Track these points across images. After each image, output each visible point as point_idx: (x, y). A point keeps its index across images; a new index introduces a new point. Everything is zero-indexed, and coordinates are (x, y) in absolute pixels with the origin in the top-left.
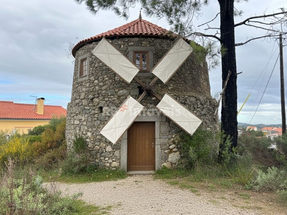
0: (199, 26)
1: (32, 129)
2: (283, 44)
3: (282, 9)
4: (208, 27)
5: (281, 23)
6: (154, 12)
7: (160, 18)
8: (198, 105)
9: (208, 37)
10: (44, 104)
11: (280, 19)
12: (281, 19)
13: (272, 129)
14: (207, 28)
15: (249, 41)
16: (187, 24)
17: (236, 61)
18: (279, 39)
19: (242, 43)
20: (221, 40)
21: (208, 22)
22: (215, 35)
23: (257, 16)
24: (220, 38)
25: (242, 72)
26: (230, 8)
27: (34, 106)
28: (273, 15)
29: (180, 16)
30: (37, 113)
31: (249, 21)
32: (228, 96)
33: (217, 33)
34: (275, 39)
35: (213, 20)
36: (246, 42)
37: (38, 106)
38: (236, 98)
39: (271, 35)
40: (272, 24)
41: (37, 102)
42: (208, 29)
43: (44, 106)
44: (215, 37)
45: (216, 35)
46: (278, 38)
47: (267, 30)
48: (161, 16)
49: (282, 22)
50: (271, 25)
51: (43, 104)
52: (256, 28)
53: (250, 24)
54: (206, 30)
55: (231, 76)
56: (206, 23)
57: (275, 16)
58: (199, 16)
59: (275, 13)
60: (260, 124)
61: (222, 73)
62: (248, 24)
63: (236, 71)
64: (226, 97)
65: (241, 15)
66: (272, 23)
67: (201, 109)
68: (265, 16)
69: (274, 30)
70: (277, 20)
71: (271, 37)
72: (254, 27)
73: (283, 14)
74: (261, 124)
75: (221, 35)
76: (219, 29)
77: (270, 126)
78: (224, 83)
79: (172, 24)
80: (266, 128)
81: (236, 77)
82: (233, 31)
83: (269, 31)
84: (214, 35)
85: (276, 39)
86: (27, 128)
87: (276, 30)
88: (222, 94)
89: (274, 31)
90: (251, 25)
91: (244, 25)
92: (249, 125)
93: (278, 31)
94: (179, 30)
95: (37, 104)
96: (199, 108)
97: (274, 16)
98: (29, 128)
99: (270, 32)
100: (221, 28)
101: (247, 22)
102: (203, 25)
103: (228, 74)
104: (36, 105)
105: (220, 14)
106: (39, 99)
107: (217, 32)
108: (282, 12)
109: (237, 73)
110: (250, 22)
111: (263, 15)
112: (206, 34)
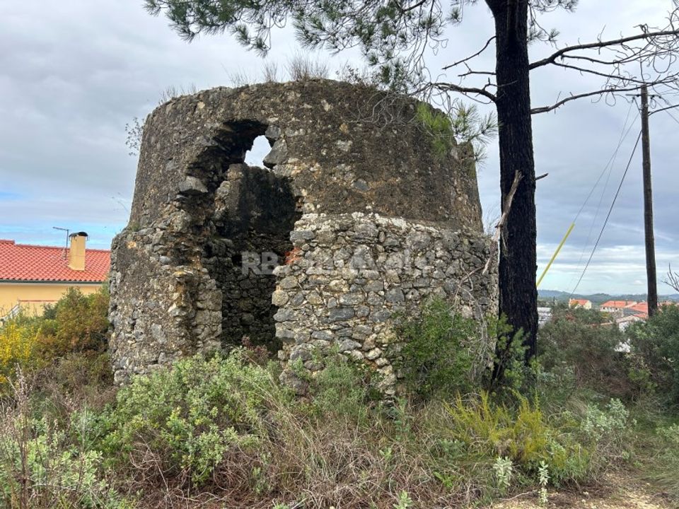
0: (446, 68)
1: (53, 305)
2: (650, 109)
3: (642, 27)
4: (467, 71)
5: (639, 59)
6: (322, 38)
7: (338, 52)
8: (436, 251)
9: (468, 93)
10: (86, 248)
11: (637, 51)
12: (639, 50)
13: (627, 304)
14: (466, 73)
15: (563, 102)
16: (412, 64)
17: (534, 150)
18: (640, 97)
19: (547, 108)
20: (500, 101)
21: (467, 59)
22: (484, 89)
23: (583, 43)
24: (496, 96)
25: (546, 175)
26: (519, 26)
27: (64, 251)
28: (621, 42)
29: (393, 44)
30: (70, 269)
31: (563, 57)
32: (515, 230)
33: (488, 83)
34: (630, 98)
35: (478, 54)
36: (557, 106)
37: (74, 251)
38: (534, 235)
39: (617, 88)
40: (618, 62)
41: (69, 242)
42: (469, 74)
43: (87, 251)
44: (483, 92)
45: (486, 89)
46: (638, 96)
47: (607, 78)
48: (341, 47)
49: (643, 58)
50: (616, 65)
51: (84, 247)
52: (579, 71)
53: (565, 64)
54: (464, 77)
55: (521, 182)
56: (463, 61)
57: (624, 43)
58: (439, 47)
59: (624, 38)
60: (598, 295)
61: (500, 176)
62: (561, 62)
63: (533, 172)
64: (510, 234)
65: (554, 41)
66: (619, 60)
67: (444, 261)
68: (601, 45)
69: (622, 77)
70: (630, 53)
71: (615, 93)
72: (575, 70)
73: (645, 39)
74: (601, 292)
75: (499, 89)
76: (493, 74)
77: (622, 298)
78: (506, 200)
79: (375, 64)
80: (611, 303)
81: (534, 186)
82: (527, 80)
83: (611, 79)
84: (481, 88)
85: (634, 98)
86: (42, 303)
87: (626, 78)
88: (501, 226)
89: (623, 79)
90: (568, 65)
91: (550, 65)
92: (572, 296)
93: (631, 80)
94: (392, 80)
95: (69, 246)
96: (440, 258)
97: (622, 45)
98: (47, 303)
99: (613, 82)
100: (497, 71)
101: (560, 57)
102: (456, 64)
103: (514, 179)
104: (67, 250)
105: (495, 39)
106: (74, 235)
107: (489, 81)
108: (642, 33)
109: (536, 176)
110: (565, 58)
111: (597, 42)
112: (463, 86)
